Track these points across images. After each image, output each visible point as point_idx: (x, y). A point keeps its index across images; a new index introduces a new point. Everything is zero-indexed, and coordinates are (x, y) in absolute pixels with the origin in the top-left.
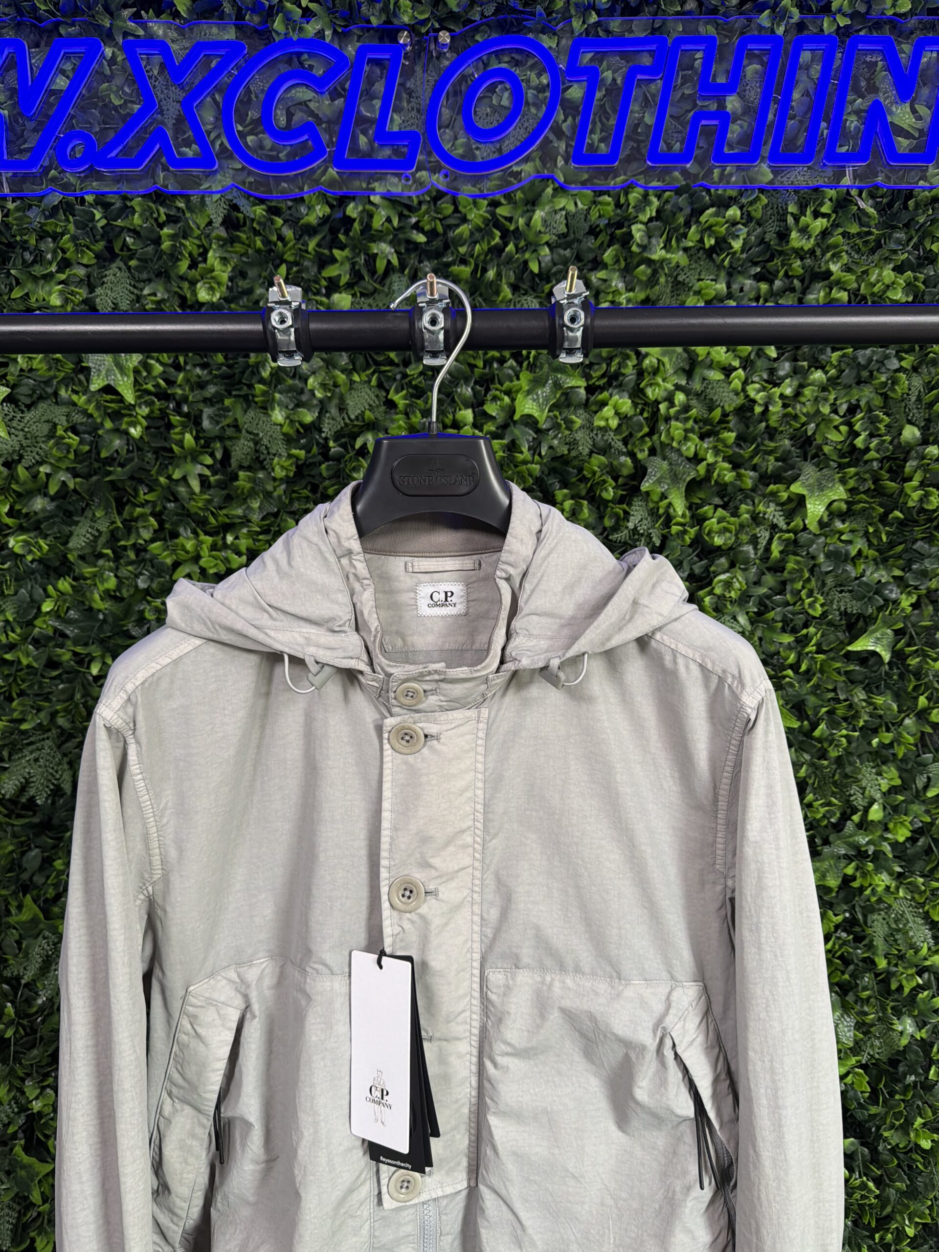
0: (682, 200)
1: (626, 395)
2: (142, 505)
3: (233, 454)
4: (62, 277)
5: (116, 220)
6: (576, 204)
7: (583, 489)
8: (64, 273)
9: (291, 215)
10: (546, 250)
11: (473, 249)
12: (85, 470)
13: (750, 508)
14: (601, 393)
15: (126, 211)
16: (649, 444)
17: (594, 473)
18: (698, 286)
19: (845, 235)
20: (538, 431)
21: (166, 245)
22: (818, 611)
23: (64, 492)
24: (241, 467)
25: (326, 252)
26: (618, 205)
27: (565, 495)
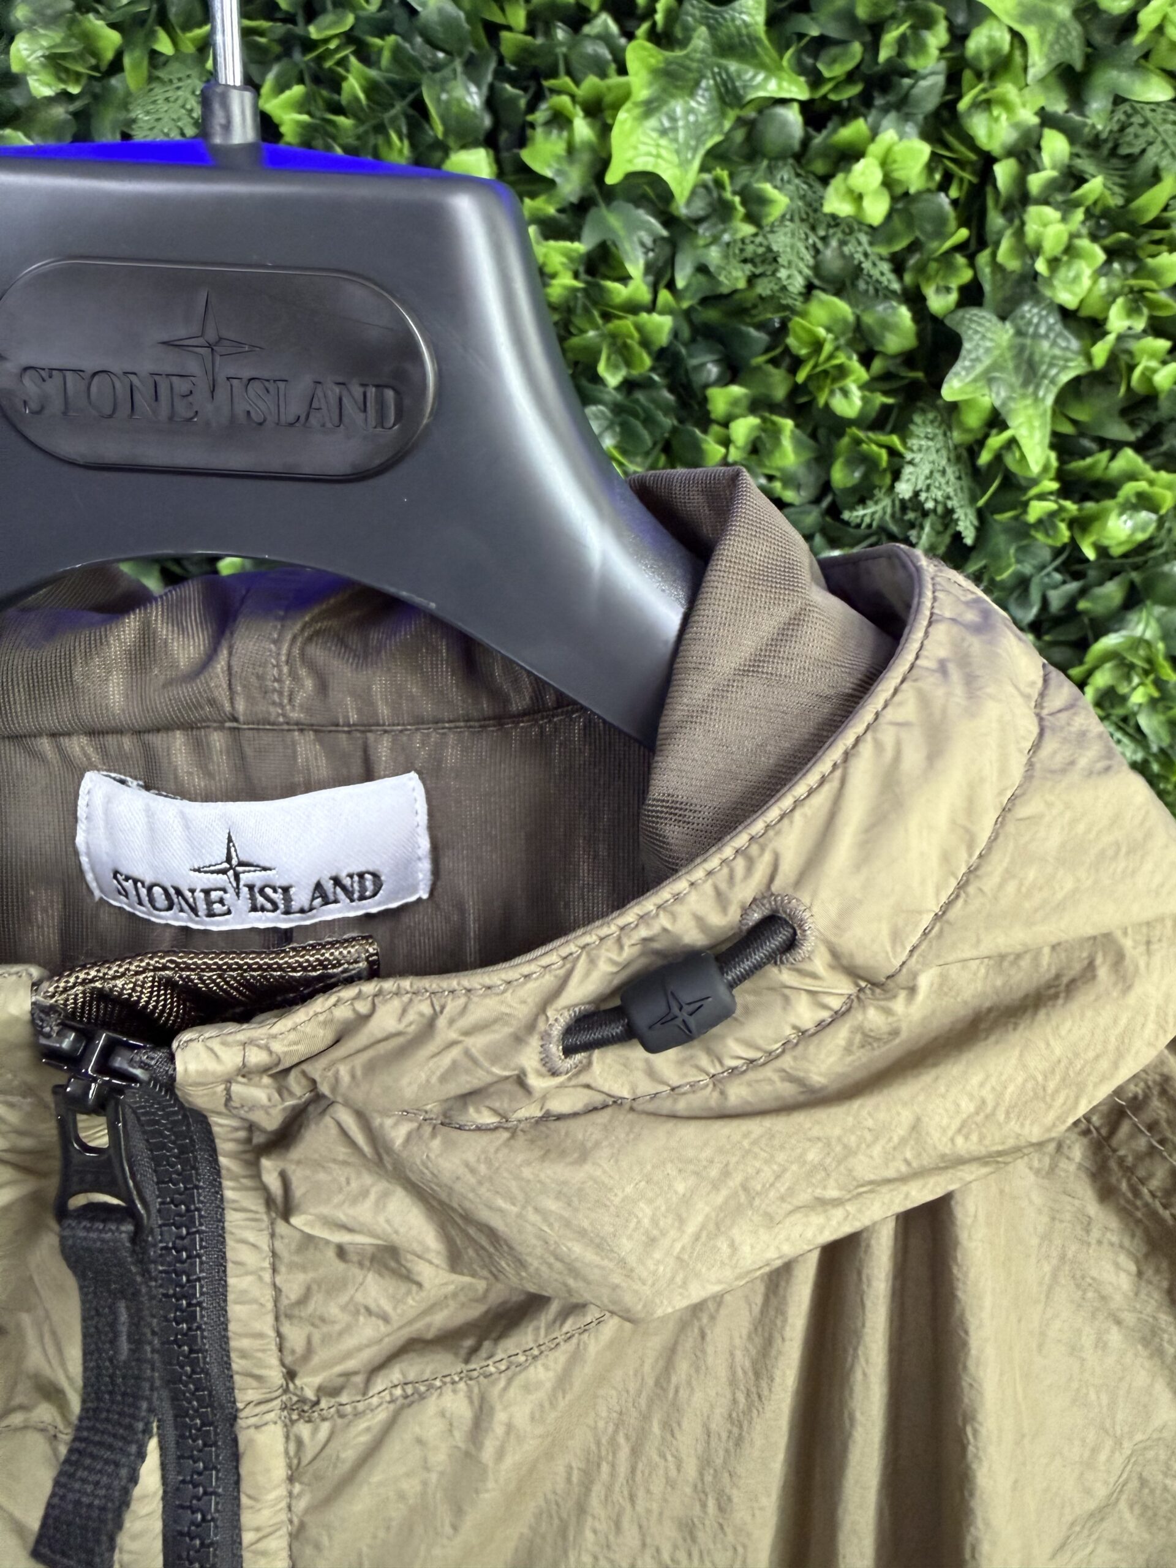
1: (911, 129)
14: (844, 122)
16: (966, 276)
17: (817, 346)
20: (670, 220)
27: (735, 402)
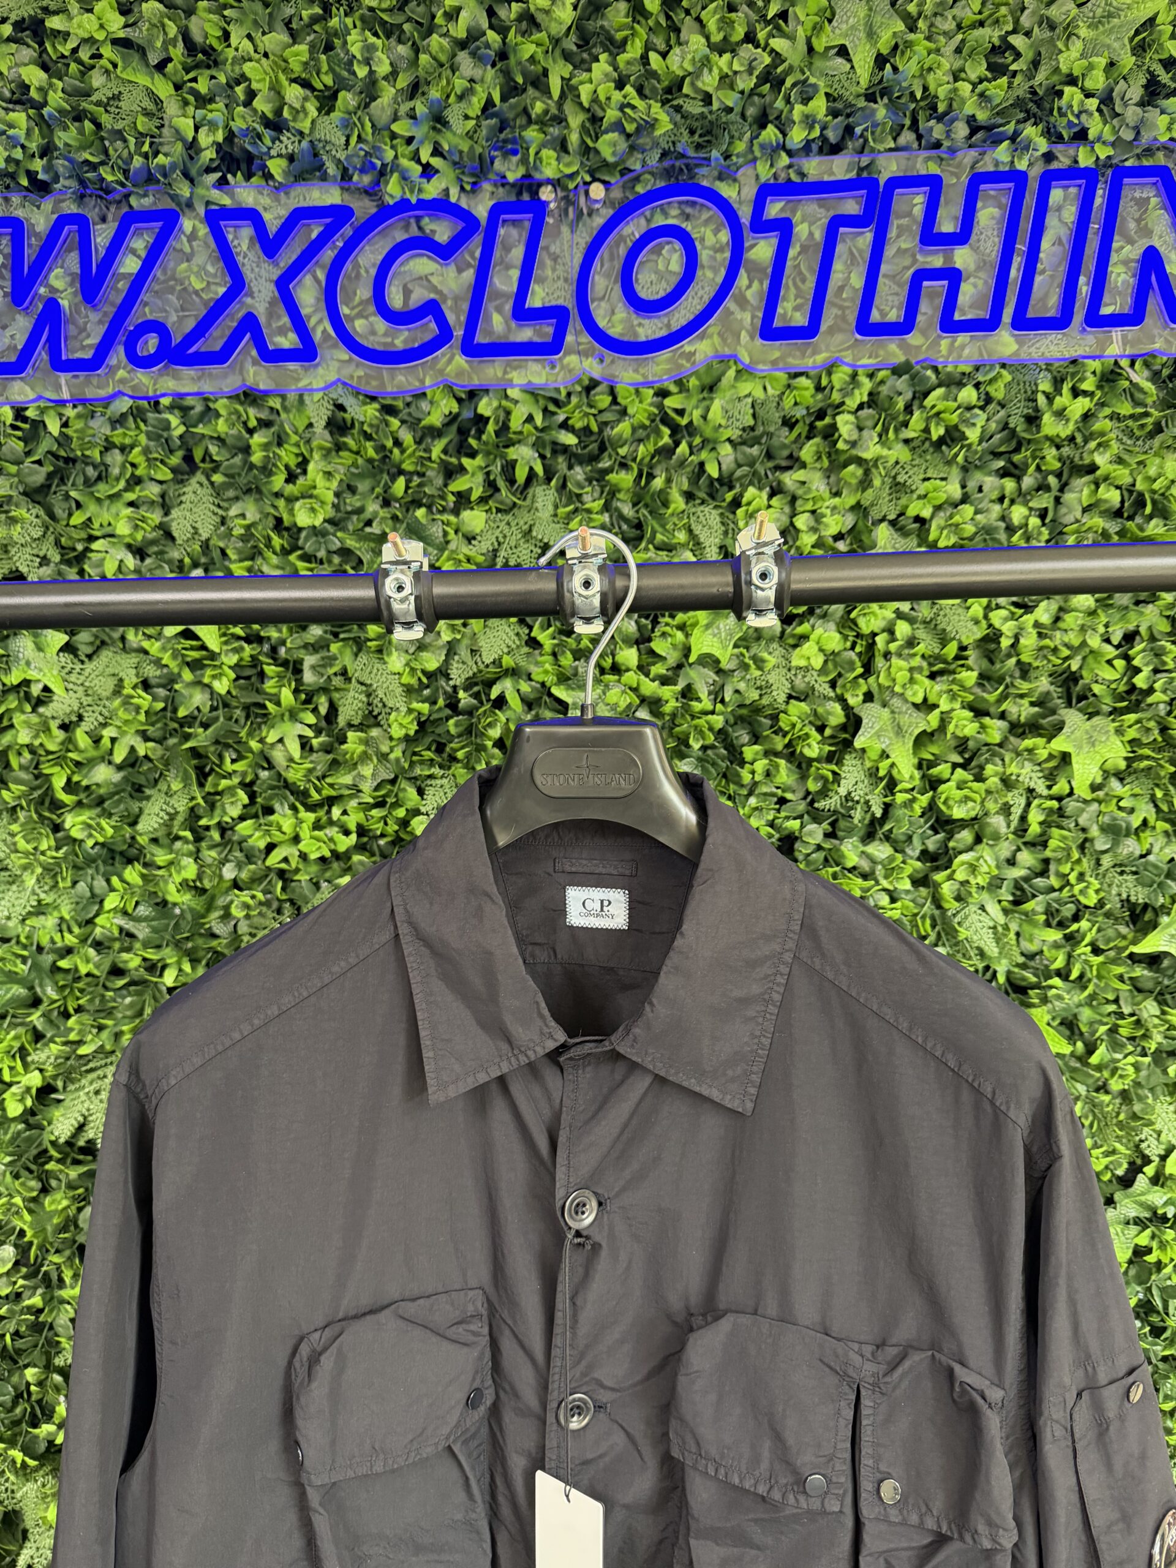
0: (902, 383)
1: (832, 626)
2: (229, 776)
3: (341, 709)
4: (131, 496)
5: (195, 426)
6: (765, 388)
7: (779, 743)
8: (133, 491)
9: (410, 414)
10: (726, 450)
11: (636, 451)
12: (158, 734)
13: (1000, 769)
14: (801, 623)
15: (209, 413)
16: (864, 689)
17: (794, 726)
18: (923, 488)
19: (1115, 417)
20: (719, 672)
21: (257, 457)
22: (1091, 900)
23: (132, 761)
24: (350, 726)
25: (454, 460)
26: (819, 388)
27: (757, 753)
